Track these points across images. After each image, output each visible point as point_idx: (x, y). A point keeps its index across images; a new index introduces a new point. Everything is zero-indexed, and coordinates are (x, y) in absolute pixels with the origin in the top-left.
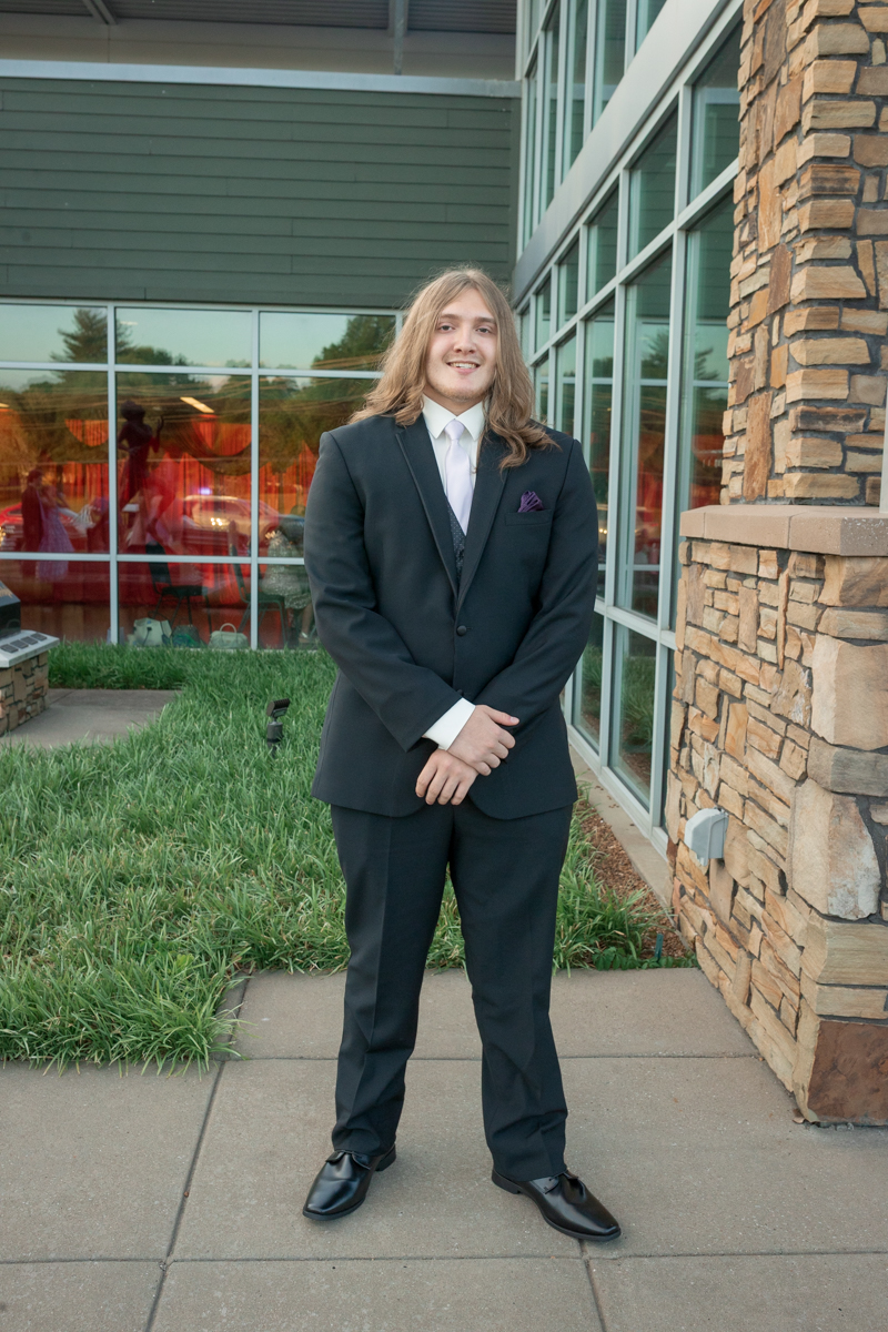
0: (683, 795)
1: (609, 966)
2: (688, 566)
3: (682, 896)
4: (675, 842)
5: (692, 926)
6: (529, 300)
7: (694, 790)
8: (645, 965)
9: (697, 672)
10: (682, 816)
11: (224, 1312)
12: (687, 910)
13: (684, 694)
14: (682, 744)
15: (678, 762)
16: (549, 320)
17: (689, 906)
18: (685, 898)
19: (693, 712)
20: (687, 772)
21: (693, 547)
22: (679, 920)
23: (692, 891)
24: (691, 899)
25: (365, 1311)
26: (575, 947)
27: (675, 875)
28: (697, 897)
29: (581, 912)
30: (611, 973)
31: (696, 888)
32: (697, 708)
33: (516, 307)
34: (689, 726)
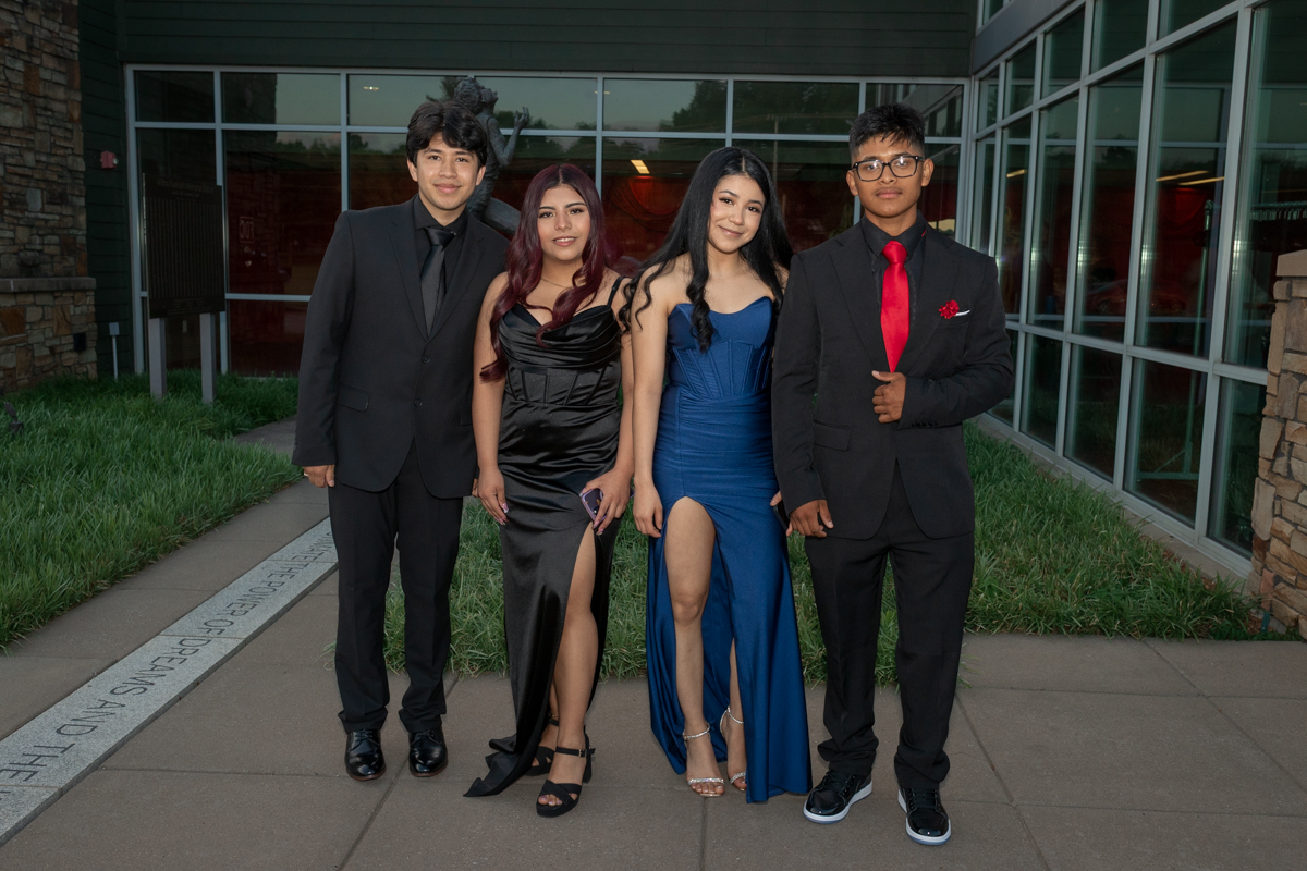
0: (1277, 497)
1: (1223, 636)
2: (1286, 301)
3: (1276, 583)
4: (1265, 538)
5: (1291, 607)
6: (997, 68)
7: (1297, 491)
8: (1256, 638)
9: (1301, 391)
10: (1274, 516)
11: (1081, 834)
12: (1285, 596)
13: (1282, 410)
14: (1277, 453)
15: (1271, 470)
16: (1032, 86)
17: (1288, 591)
18: (1282, 585)
19: (1293, 427)
20: (1285, 477)
21: (1294, 285)
22: (1271, 605)
23: (1294, 578)
24: (1290, 585)
25: (1187, 839)
26: (1194, 620)
27: (1265, 567)
28: (1300, 582)
29: (1193, 593)
30: (1227, 642)
31: (1299, 574)
32: (1299, 422)
33: (975, 73)
34: (1287, 438)
